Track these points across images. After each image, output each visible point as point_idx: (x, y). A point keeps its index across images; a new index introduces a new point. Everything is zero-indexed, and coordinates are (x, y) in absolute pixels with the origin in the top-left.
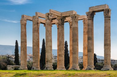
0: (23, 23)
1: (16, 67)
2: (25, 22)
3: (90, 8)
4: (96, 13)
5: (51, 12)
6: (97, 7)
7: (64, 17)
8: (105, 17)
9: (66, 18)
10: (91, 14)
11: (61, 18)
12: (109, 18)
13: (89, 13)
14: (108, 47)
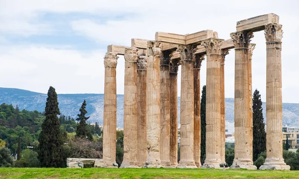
0: (108, 62)
1: (87, 161)
2: (113, 61)
3: (238, 23)
4: (254, 33)
5: (159, 37)
6: (251, 21)
7: (191, 45)
8: (267, 44)
9: (198, 47)
10: (241, 37)
11: (185, 47)
12: (275, 46)
13: (236, 34)
14: (273, 113)
